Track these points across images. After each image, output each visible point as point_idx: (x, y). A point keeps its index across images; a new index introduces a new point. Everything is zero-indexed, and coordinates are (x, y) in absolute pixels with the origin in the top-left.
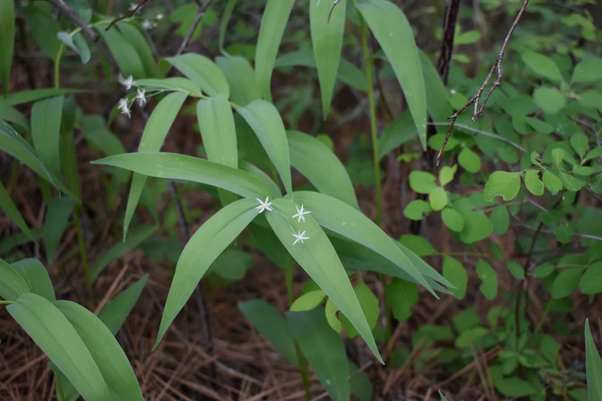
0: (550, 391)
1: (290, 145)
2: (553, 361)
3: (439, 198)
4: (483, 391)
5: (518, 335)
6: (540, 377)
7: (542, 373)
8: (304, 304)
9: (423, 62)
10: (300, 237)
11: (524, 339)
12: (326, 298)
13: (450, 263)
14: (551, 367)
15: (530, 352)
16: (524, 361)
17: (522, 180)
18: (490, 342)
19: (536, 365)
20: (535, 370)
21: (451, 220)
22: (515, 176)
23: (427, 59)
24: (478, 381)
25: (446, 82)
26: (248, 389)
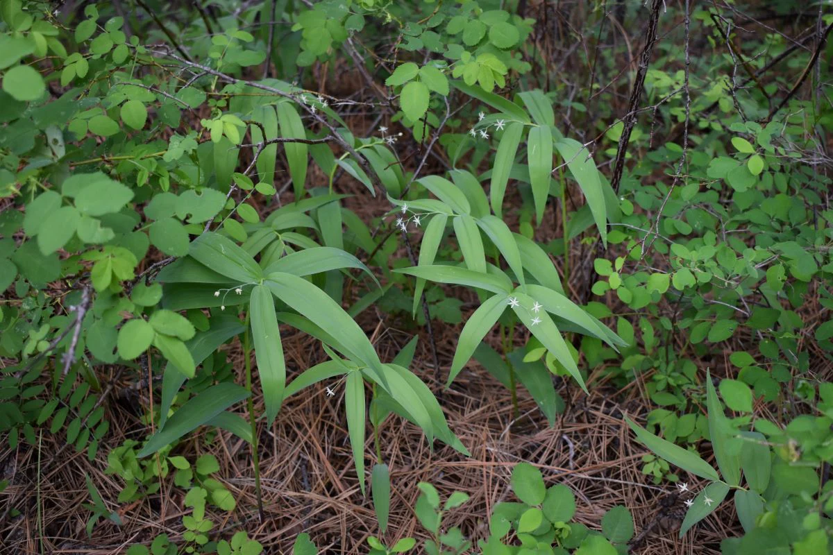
0: (690, 400)
1: (520, 249)
2: (692, 379)
3: (615, 281)
4: (641, 400)
5: (667, 363)
6: (683, 391)
7: (685, 388)
8: (532, 356)
9: (601, 180)
10: (536, 321)
11: (672, 365)
12: (547, 351)
13: (623, 323)
14: (691, 384)
15: (676, 374)
16: (671, 381)
17: (671, 281)
18: (646, 366)
19: (680, 382)
20: (679, 386)
21: (624, 296)
22: (667, 276)
23: (604, 177)
24: (637, 394)
25: (617, 193)
26: (470, 406)
